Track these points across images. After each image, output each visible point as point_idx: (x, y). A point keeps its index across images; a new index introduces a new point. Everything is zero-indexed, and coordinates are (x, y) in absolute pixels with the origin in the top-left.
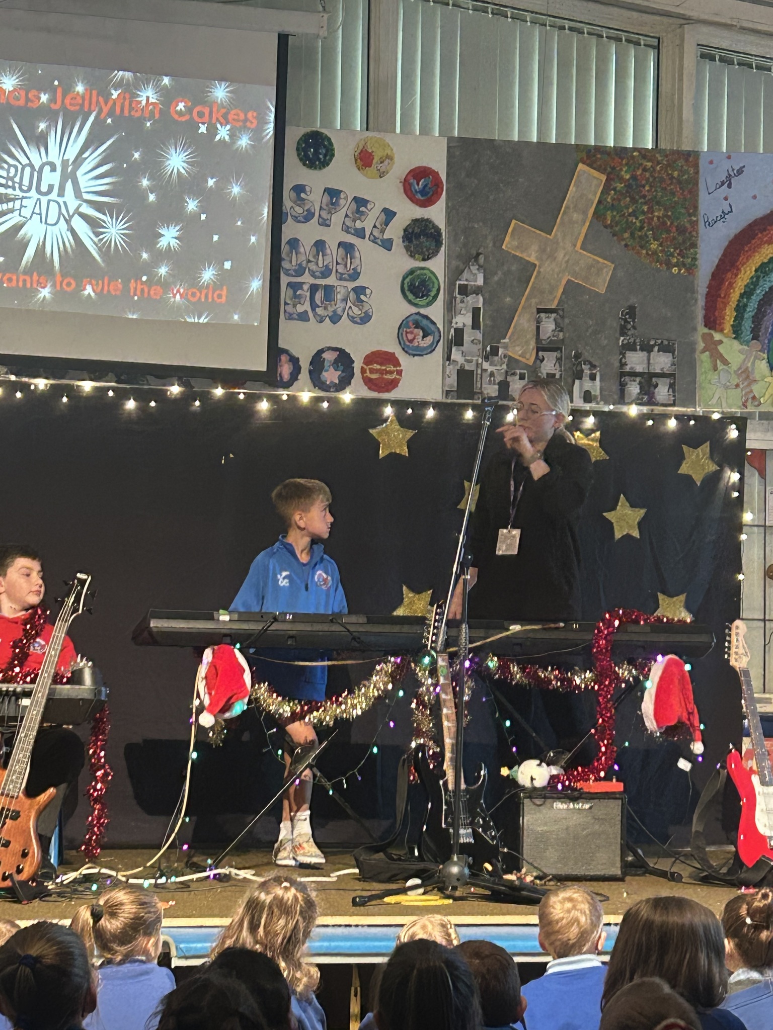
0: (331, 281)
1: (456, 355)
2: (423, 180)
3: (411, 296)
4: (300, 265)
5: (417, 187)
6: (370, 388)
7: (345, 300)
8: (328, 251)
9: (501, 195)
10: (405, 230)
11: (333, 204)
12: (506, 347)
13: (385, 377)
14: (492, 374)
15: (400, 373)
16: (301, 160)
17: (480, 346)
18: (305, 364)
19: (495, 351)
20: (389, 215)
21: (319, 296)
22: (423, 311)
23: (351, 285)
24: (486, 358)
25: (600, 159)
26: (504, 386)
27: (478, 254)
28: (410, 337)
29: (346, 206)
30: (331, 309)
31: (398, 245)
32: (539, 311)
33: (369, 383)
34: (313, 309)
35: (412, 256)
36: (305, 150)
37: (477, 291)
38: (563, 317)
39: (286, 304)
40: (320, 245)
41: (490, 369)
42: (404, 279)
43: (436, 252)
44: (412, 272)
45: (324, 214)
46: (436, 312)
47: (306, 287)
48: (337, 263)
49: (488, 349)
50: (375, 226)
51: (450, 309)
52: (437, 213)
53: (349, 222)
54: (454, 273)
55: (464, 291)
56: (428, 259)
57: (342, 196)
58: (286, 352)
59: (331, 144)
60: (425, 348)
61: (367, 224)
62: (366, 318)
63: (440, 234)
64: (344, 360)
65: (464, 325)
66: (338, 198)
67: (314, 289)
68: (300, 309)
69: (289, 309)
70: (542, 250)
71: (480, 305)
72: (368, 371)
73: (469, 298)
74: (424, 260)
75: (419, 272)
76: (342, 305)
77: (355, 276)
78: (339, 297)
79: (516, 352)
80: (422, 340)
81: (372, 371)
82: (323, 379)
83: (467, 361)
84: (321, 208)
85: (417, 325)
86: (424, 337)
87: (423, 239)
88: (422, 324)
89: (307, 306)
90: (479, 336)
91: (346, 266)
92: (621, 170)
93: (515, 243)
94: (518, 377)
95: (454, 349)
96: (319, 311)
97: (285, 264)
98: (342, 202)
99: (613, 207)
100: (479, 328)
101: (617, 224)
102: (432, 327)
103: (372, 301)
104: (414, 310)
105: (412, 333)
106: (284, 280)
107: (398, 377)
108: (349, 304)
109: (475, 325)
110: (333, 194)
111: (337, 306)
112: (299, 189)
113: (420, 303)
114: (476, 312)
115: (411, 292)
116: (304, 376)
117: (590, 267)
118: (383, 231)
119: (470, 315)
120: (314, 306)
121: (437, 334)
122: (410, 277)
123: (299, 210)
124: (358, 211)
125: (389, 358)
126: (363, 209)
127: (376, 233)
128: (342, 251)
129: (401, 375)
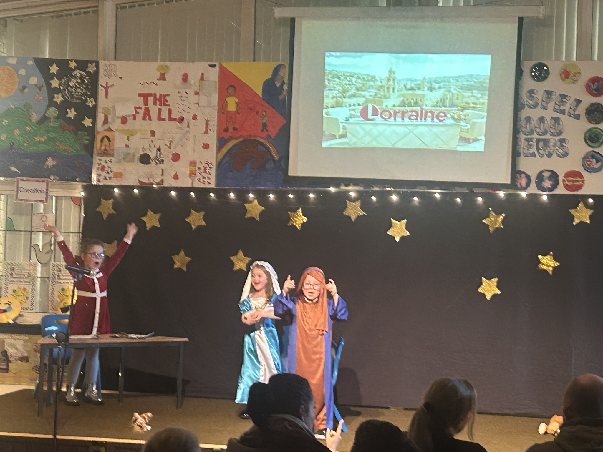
2: (596, 83)
3: (589, 143)
5: (593, 87)
7: (554, 146)
10: (586, 110)
11: (548, 98)
16: (532, 77)
20: (578, 102)
22: (596, 150)
29: (555, 99)
31: (583, 117)
35: (590, 122)
36: (535, 72)
39: (523, 149)
42: (585, 133)
43: (602, 119)
44: (590, 130)
45: (544, 104)
50: (571, 108)
53: (557, 107)
56: (599, 123)
57: (554, 93)
59: (548, 68)
61: (566, 107)
62: (566, 155)
66: (551, 94)
68: (531, 151)
69: (526, 151)
74: (597, 123)
75: (594, 130)
76: (553, 148)
77: (560, 133)
78: (551, 144)
84: (543, 101)
87: (596, 113)
89: (534, 150)
91: (555, 129)
97: (523, 129)
98: (553, 97)
103: (569, 146)
104: (591, 149)
106: (522, 137)
108: (557, 148)
110: (549, 93)
111: (550, 149)
112: (531, 92)
113: (594, 146)
115: (589, 140)
118: (574, 111)
122: (589, 133)
123: (531, 102)
124: (562, 102)
126: (564, 100)
127: (572, 112)
128: (553, 121)
129: (583, 183)
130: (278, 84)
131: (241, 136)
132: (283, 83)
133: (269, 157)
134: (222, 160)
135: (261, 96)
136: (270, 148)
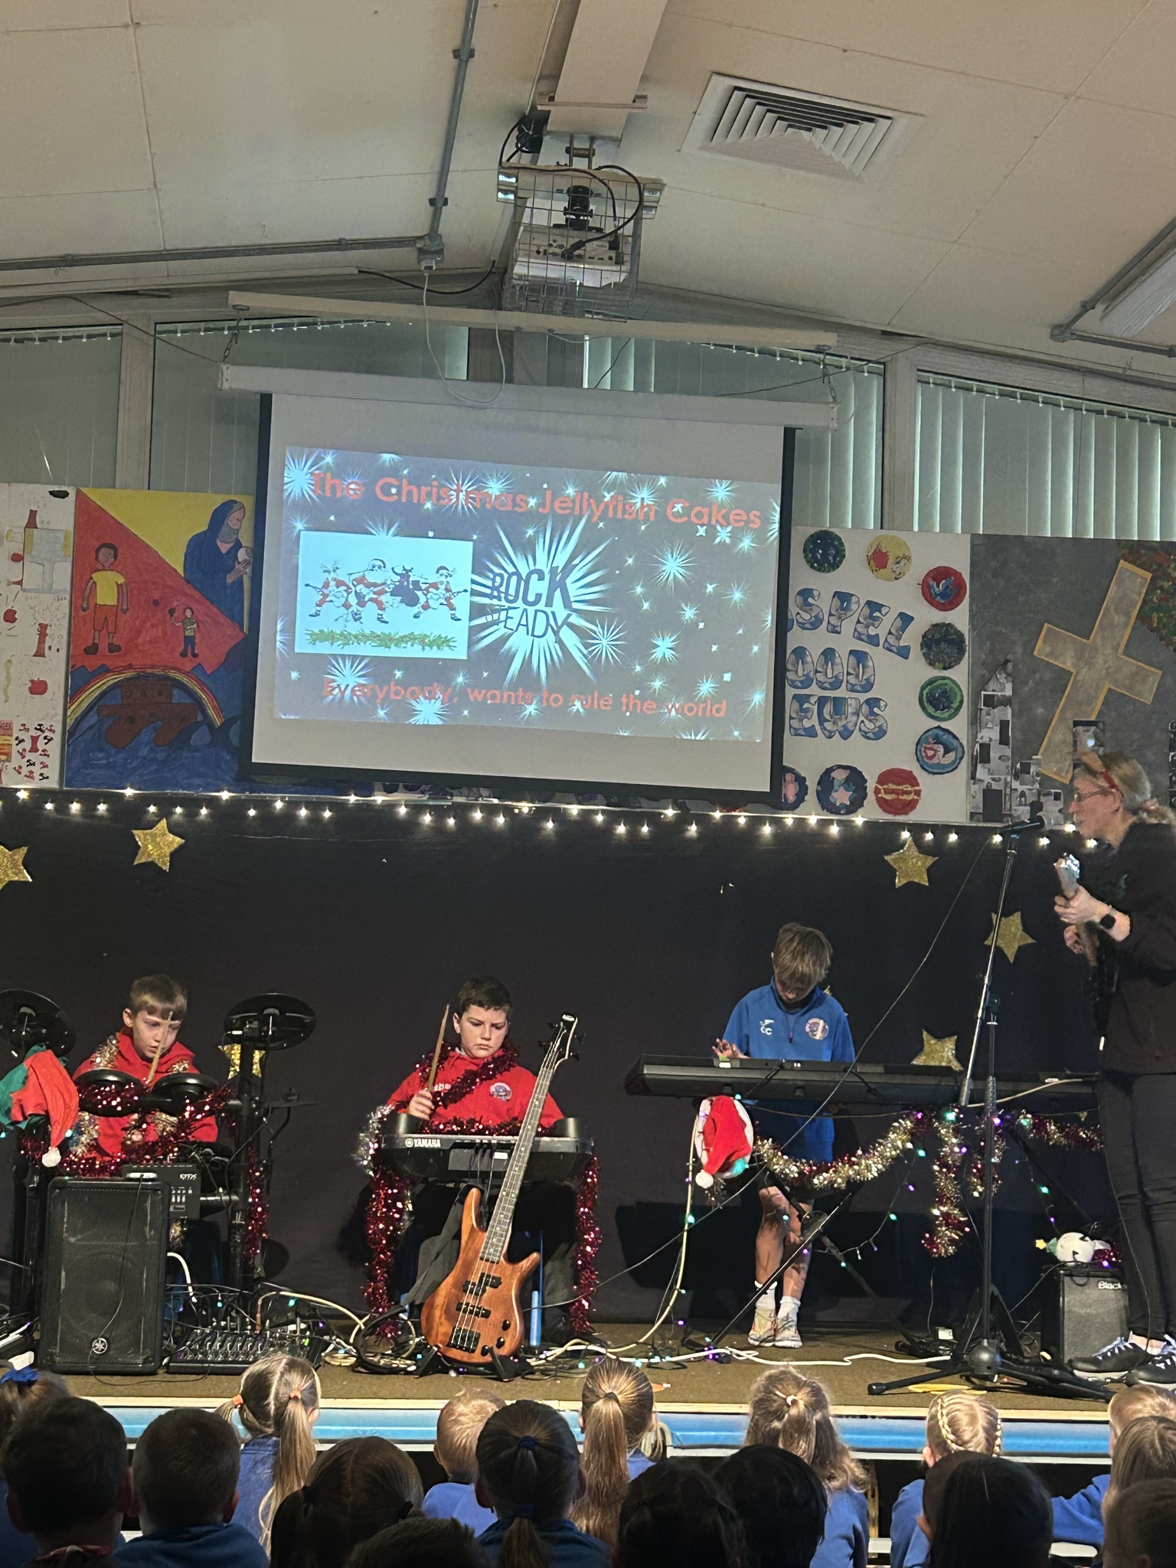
0: (841, 693)
1: (981, 772)
2: (944, 581)
3: (931, 710)
4: (807, 676)
5: (936, 589)
6: (885, 810)
7: (857, 714)
8: (838, 660)
9: (1032, 596)
10: (924, 637)
11: (843, 609)
12: (1038, 763)
13: (900, 797)
14: (1023, 794)
15: (918, 793)
16: (808, 562)
17: (1009, 763)
18: (812, 784)
19: (1025, 769)
20: (906, 619)
21: (828, 709)
22: (944, 725)
23: (863, 697)
24: (1016, 776)
25: (1145, 555)
26: (1036, 807)
27: (1007, 662)
28: (930, 753)
29: (857, 609)
30: (840, 724)
31: (916, 652)
32: (1076, 724)
33: (884, 805)
34: (821, 723)
35: (931, 664)
36: (813, 552)
37: (1006, 702)
38: (1103, 731)
39: (791, 718)
40: (829, 654)
41: (1021, 788)
42: (923, 688)
43: (958, 661)
44: (930, 682)
45: (833, 620)
46: (958, 725)
47: (813, 700)
48: (849, 674)
49: (1018, 766)
50: (890, 633)
51: (975, 722)
52: (959, 618)
53: (860, 629)
54: (979, 683)
55: (990, 702)
56: (950, 667)
57: (854, 599)
58: (791, 771)
59: (842, 544)
60: (944, 766)
61: (881, 631)
62: (880, 734)
63: (963, 641)
64: (856, 779)
65: (991, 740)
66: (849, 601)
67: (822, 701)
68: (807, 724)
69: (795, 724)
70: (1079, 657)
71: (1009, 718)
72: (882, 791)
73: (996, 710)
74: (945, 668)
75: (939, 682)
76: (854, 719)
77: (868, 686)
78: (851, 710)
79: (1050, 771)
80: (944, 756)
81: (887, 792)
82: (831, 799)
83: (993, 779)
84: (831, 615)
85: (938, 741)
86: (947, 751)
87: (943, 645)
88: (942, 739)
89: (814, 721)
90: (1008, 752)
91: (857, 676)
92: (1169, 566)
93: (1048, 649)
94: (1052, 797)
95: (979, 766)
96: (828, 726)
97: (790, 675)
98: (854, 607)
99: (1159, 609)
100: (1007, 744)
101: (1164, 626)
102: (955, 742)
103: (886, 714)
104: (936, 724)
105: (932, 749)
106: (790, 692)
107: (916, 797)
108: (862, 718)
109: (1004, 740)
110: (843, 598)
111: (848, 720)
112: (806, 593)
113: (942, 716)
114: (1004, 725)
115: (930, 702)
116: (811, 797)
117: (1133, 676)
118: (899, 638)
119: (998, 729)
120: (822, 720)
121: (960, 750)
122: (929, 687)
123: (807, 617)
124: (871, 617)
125: (908, 778)
126: (877, 614)
127: (891, 640)
128: (853, 660)
129: (919, 795)
130: (224, 548)
131: (130, 667)
132: (238, 545)
133: (200, 718)
134: (79, 721)
135: (182, 574)
136: (201, 698)
